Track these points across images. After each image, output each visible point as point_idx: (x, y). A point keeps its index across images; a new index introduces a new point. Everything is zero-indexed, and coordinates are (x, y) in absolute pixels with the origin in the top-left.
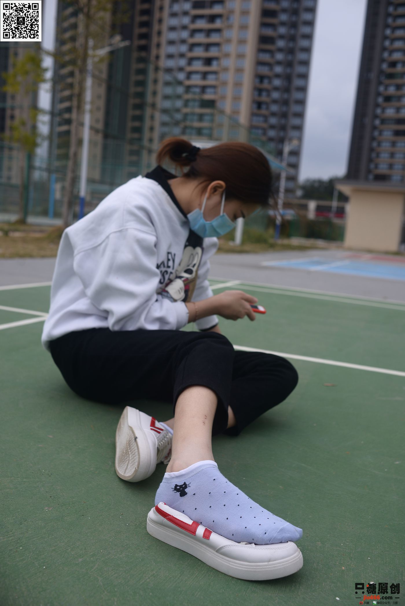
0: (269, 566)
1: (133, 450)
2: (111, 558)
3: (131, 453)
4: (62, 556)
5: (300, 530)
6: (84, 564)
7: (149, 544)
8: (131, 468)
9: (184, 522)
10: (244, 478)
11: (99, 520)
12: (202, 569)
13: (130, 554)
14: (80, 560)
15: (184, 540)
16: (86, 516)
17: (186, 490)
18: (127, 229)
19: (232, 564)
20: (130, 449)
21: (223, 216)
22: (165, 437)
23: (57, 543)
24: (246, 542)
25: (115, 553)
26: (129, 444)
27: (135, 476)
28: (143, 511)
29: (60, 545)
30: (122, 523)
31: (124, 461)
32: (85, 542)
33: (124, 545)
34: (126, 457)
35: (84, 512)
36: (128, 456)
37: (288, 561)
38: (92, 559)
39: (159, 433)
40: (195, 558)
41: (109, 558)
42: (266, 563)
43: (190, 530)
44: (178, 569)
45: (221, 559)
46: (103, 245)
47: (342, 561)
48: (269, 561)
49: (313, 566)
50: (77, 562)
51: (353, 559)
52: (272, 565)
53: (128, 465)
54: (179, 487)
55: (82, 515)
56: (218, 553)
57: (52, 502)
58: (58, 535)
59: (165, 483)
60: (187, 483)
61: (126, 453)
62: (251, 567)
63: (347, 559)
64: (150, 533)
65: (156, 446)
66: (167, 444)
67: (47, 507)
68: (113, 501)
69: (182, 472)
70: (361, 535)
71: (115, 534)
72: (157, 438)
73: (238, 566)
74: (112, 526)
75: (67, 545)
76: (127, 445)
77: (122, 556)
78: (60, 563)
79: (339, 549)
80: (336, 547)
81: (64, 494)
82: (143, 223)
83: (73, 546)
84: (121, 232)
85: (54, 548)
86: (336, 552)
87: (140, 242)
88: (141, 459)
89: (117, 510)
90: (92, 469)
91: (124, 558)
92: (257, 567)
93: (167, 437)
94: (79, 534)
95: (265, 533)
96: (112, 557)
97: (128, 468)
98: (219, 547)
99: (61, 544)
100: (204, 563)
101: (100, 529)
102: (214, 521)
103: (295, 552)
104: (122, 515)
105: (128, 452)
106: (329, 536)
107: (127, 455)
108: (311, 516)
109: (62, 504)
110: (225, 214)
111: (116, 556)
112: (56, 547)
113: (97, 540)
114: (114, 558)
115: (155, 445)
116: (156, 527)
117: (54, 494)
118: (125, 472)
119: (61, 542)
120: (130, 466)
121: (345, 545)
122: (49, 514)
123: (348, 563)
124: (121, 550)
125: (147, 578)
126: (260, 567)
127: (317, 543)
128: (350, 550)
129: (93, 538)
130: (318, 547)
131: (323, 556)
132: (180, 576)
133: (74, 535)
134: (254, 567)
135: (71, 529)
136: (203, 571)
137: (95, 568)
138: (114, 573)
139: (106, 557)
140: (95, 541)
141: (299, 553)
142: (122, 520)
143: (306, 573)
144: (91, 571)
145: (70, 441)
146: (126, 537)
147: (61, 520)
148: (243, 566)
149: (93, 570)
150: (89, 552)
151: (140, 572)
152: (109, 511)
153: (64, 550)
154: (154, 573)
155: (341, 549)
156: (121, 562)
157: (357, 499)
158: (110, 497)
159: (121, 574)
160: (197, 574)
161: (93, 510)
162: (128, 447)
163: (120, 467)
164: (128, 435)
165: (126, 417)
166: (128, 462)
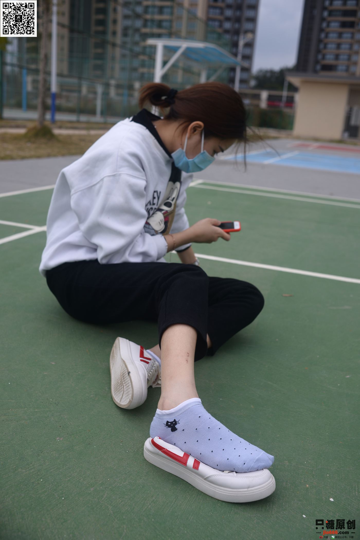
0: (249, 492)
1: (127, 383)
3: (126, 385)
4: (77, 486)
5: (272, 457)
6: (96, 494)
7: (147, 470)
8: (126, 399)
9: (176, 455)
10: (221, 399)
11: (103, 448)
12: (193, 493)
13: (133, 481)
14: (92, 489)
15: (176, 468)
16: (92, 445)
17: (176, 426)
18: (120, 175)
19: (218, 490)
20: (124, 381)
21: (204, 153)
22: (152, 367)
23: (71, 473)
24: (229, 470)
25: (120, 481)
26: (123, 376)
27: (129, 405)
28: (139, 437)
29: (73, 475)
30: (123, 450)
31: (119, 390)
32: (94, 470)
33: (126, 473)
34: (121, 388)
35: (90, 440)
36: (123, 387)
37: (264, 487)
38: (101, 488)
39: (148, 363)
40: (186, 482)
41: (116, 487)
42: (246, 489)
43: (182, 461)
44: (173, 494)
45: (208, 485)
47: (306, 479)
48: (249, 488)
49: (283, 485)
50: (90, 492)
51: (315, 477)
52: (251, 490)
53: (123, 395)
54: (170, 423)
55: (89, 444)
56: (206, 480)
57: (62, 432)
58: (71, 465)
59: (158, 418)
60: (177, 420)
61: (121, 383)
62: (234, 493)
63: (310, 477)
64: (147, 460)
65: (147, 378)
66: (155, 372)
67: (58, 438)
68: (113, 428)
69: (172, 410)
70: (321, 452)
71: (118, 462)
72: (146, 370)
73: (222, 492)
74: (115, 454)
75: (79, 475)
76: (121, 376)
77: (126, 484)
78: (75, 493)
79: (304, 467)
80: (301, 465)
81: (71, 423)
82: (135, 169)
83: (84, 475)
84: (115, 176)
85: (69, 478)
86: (301, 470)
87: (132, 187)
88: (135, 392)
89: (117, 437)
90: (92, 396)
91: (128, 486)
92: (239, 493)
93: (155, 365)
94: (88, 463)
95: (244, 464)
96: (118, 485)
97: (123, 397)
98: (207, 477)
99: (75, 474)
100: (194, 487)
101: (105, 457)
102: (201, 454)
103: (269, 479)
105: (123, 384)
106: (294, 454)
107: (122, 385)
108: (278, 435)
109: (71, 434)
110: (205, 151)
111: (121, 484)
112: (70, 478)
114: (120, 485)
115: (145, 377)
116: (152, 456)
117: (63, 423)
118: (121, 401)
119: (74, 472)
120: (125, 396)
121: (308, 463)
122: (61, 444)
123: (311, 481)
124: (125, 478)
125: (148, 504)
126: (241, 493)
127: (285, 461)
128: (312, 467)
129: (100, 467)
130: (286, 466)
131: (290, 475)
132: (175, 501)
133: (84, 465)
134: (236, 493)
135: (80, 458)
136: (194, 495)
137: (105, 497)
138: (121, 501)
139: (113, 485)
140: (102, 469)
141: (273, 479)
142: (122, 447)
143: (278, 492)
144: (102, 499)
145: (71, 368)
146: (128, 464)
147: (71, 450)
148: (227, 492)
149: (103, 499)
150: (98, 481)
151: (142, 499)
152: (111, 438)
153: (77, 480)
154: (154, 499)
155: (305, 467)
156: (126, 489)
157: (315, 416)
158: (110, 424)
159: (127, 502)
160: (189, 498)
161: (98, 438)
162: (122, 379)
163: (116, 395)
164: (122, 368)
165: (118, 349)
166: (123, 392)
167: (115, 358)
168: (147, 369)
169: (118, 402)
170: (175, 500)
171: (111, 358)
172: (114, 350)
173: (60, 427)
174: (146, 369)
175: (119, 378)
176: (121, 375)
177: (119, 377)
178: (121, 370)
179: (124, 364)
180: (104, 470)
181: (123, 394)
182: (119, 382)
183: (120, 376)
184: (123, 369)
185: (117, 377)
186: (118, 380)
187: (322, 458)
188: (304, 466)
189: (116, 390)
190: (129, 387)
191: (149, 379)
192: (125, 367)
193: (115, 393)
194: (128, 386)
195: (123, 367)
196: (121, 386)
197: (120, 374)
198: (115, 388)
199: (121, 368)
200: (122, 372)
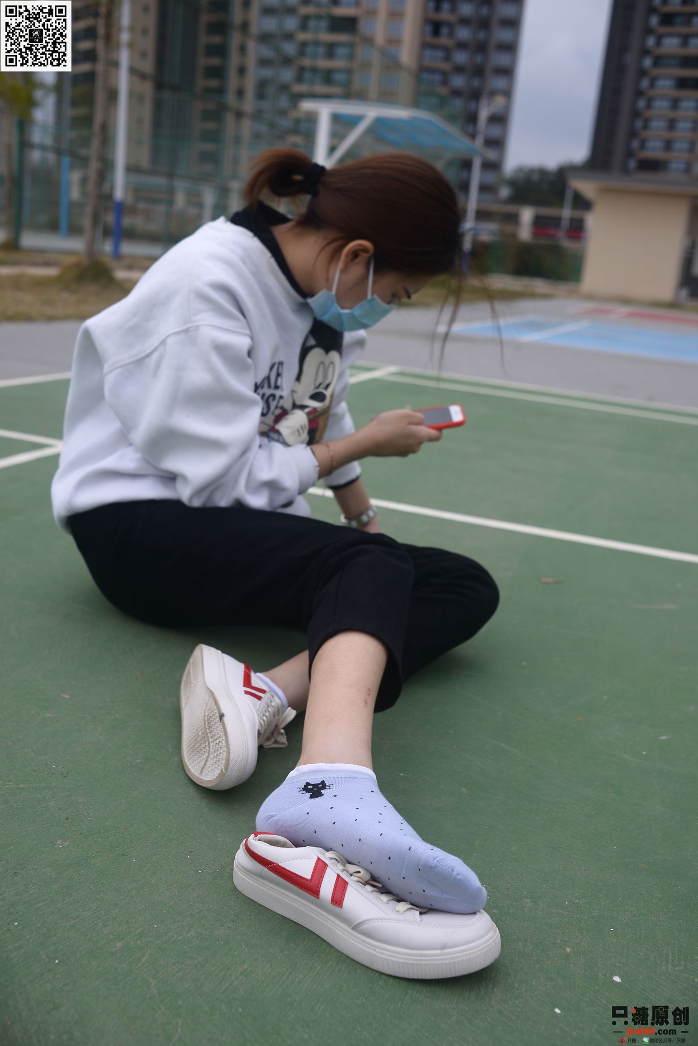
0: (444, 957)
1: (217, 736)
2: (172, 939)
3: (214, 741)
4: (88, 938)
6: (126, 954)
7: (237, 910)
8: (213, 768)
10: (401, 774)
11: (150, 863)
12: (328, 958)
13: (205, 931)
14: (119, 945)
15: (297, 906)
16: (128, 856)
18: (197, 327)
19: (380, 951)
20: (210, 733)
21: (373, 299)
22: (268, 707)
23: (78, 911)
25: (178, 930)
26: (208, 722)
27: (220, 782)
28: (226, 844)
29: (83, 915)
30: (191, 870)
31: (199, 751)
32: (128, 907)
33: (193, 913)
34: (204, 746)
35: (126, 847)
36: (207, 744)
37: (476, 948)
38: (138, 942)
39: (259, 698)
40: (316, 936)
41: (169, 941)
42: (438, 952)
44: (287, 960)
45: (361, 942)
46: (155, 356)
47: (566, 936)
48: (443, 948)
49: (517, 947)
50: (113, 950)
51: (584, 932)
52: (448, 955)
53: (206, 761)
55: (123, 855)
56: (355, 931)
57: (68, 829)
58: (80, 895)
61: (204, 737)
62: (413, 958)
63: (575, 932)
64: (240, 889)
66: (272, 716)
67: (61, 841)
68: (175, 825)
70: (600, 884)
71: (179, 892)
73: (389, 956)
74: (174, 876)
75: (96, 915)
76: (205, 723)
77: (191, 935)
78: (83, 952)
79: (562, 912)
80: (557, 909)
81: (90, 812)
82: (227, 315)
83: (106, 917)
84: (188, 333)
85: (74, 922)
86: (557, 919)
87: (222, 350)
88: (232, 755)
89: (182, 842)
91: (195, 940)
92: (423, 958)
93: (273, 704)
94: (116, 892)
96: (173, 937)
97: (208, 765)
98: (357, 922)
99: (87, 914)
100: (332, 946)
101: (153, 881)
103: (488, 932)
104: (191, 852)
105: (208, 737)
106: (545, 886)
107: (206, 741)
108: (514, 848)
109: (87, 833)
110: (375, 296)
111: (181, 935)
112: (77, 920)
113: (147, 905)
114: (178, 939)
116: (250, 881)
117: (74, 813)
118: (201, 772)
119: (86, 909)
120: (211, 763)
121: (572, 904)
122: (64, 854)
123: (575, 940)
124: (189, 924)
125: (234, 978)
126: (428, 958)
127: (524, 900)
128: (579, 913)
129: (141, 900)
130: (525, 910)
131: (534, 926)
132: (290, 973)
133: (108, 895)
134: (418, 958)
135: (102, 882)
136: (330, 963)
137: (144, 960)
138: (176, 970)
139: (164, 938)
140: (144, 906)
141: (495, 932)
142: (191, 863)
143: (506, 961)
144: (138, 966)
145: (100, 705)
146: (198, 897)
147: (85, 865)
148: (399, 955)
149: (140, 964)
150: (133, 929)
151: (222, 966)
152: (169, 844)
153: (91, 925)
154: (246, 967)
155: (565, 913)
156: (189, 947)
157: (593, 812)
158: (171, 816)
159: (189, 972)
160: (319, 968)
161: (141, 844)
162: (207, 728)
163: (192, 761)
164: (207, 706)
165: (200, 667)
166: (207, 755)
167: (192, 685)
168: (258, 710)
169: (196, 774)
170: (289, 970)
171: (184, 686)
172: (191, 669)
173: (66, 821)
174: (255, 709)
175: (201, 726)
176: (205, 720)
177: (200, 724)
178: (205, 710)
179: (211, 699)
180: (148, 906)
181: (207, 759)
182: (200, 734)
183: (203, 722)
184: (208, 708)
185: (196, 725)
186: (197, 730)
187: (601, 895)
188: (563, 910)
189: (191, 750)
190: (221, 744)
191: (261, 729)
192: (214, 704)
193: (190, 756)
194: (218, 742)
195: (209, 704)
196: (203, 742)
197: (203, 718)
198: (191, 746)
199: (205, 706)
200: (207, 714)
